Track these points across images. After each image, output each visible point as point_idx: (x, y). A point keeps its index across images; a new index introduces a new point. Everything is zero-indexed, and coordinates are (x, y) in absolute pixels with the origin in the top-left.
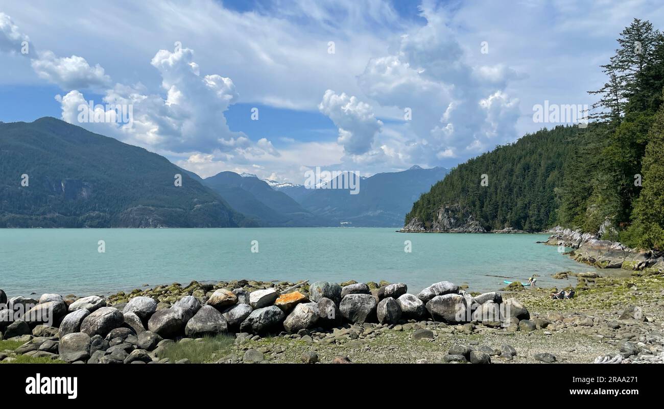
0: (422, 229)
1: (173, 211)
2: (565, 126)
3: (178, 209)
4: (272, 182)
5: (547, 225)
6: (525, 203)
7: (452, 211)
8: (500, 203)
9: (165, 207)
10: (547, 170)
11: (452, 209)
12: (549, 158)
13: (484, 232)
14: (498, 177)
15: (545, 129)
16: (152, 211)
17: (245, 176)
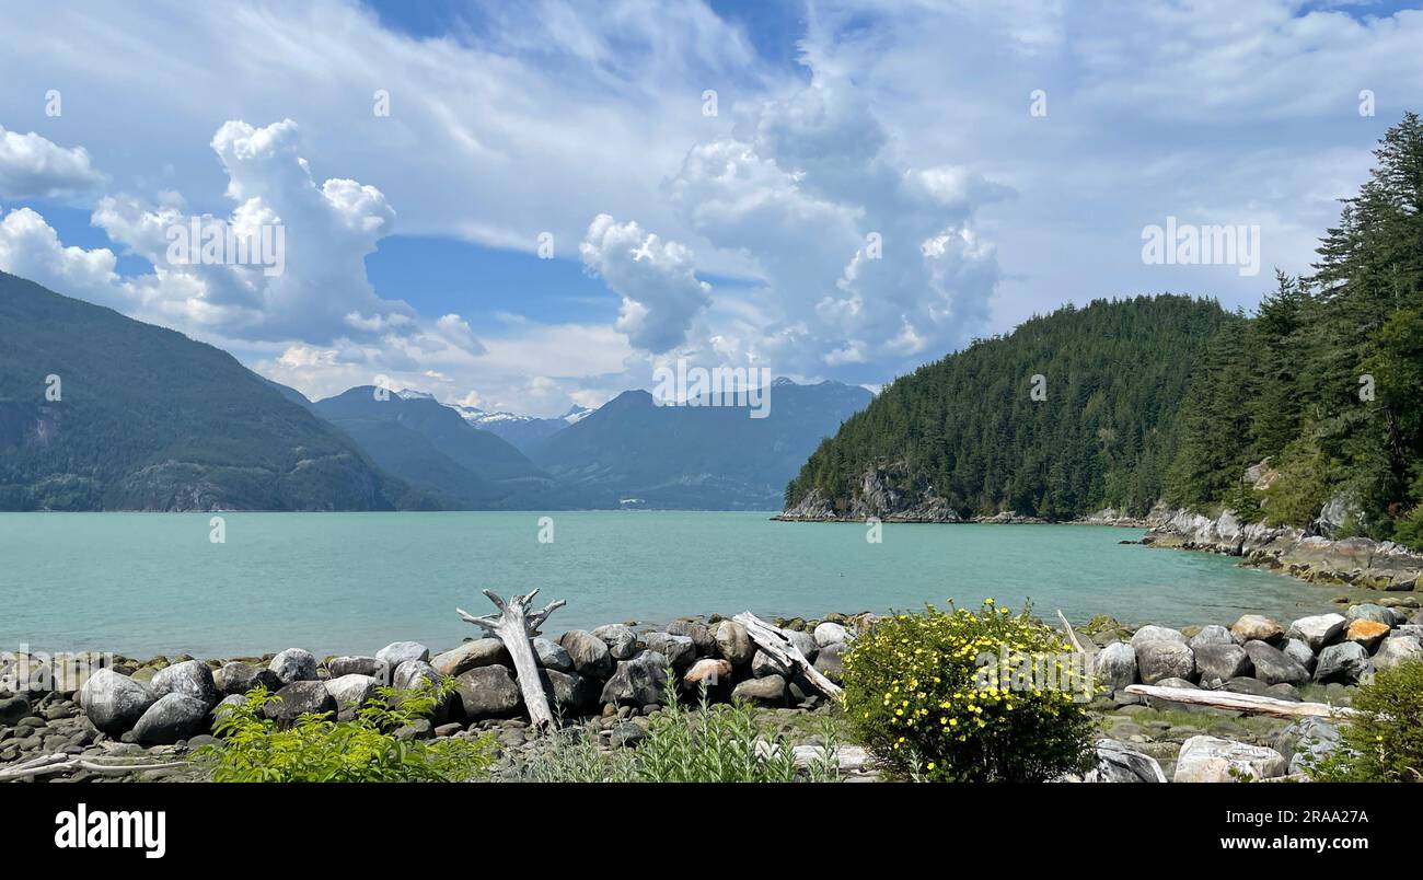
0: (830, 514)
1: (248, 474)
2: (1110, 301)
3: (260, 470)
4: (469, 409)
5: (1084, 506)
6: (1040, 460)
7: (893, 477)
8: (988, 460)
9: (229, 465)
10: (1081, 392)
11: (890, 471)
12: (1085, 367)
13: (958, 522)
14: (983, 406)
15: (1071, 306)
16: (199, 473)
17: (407, 396)
